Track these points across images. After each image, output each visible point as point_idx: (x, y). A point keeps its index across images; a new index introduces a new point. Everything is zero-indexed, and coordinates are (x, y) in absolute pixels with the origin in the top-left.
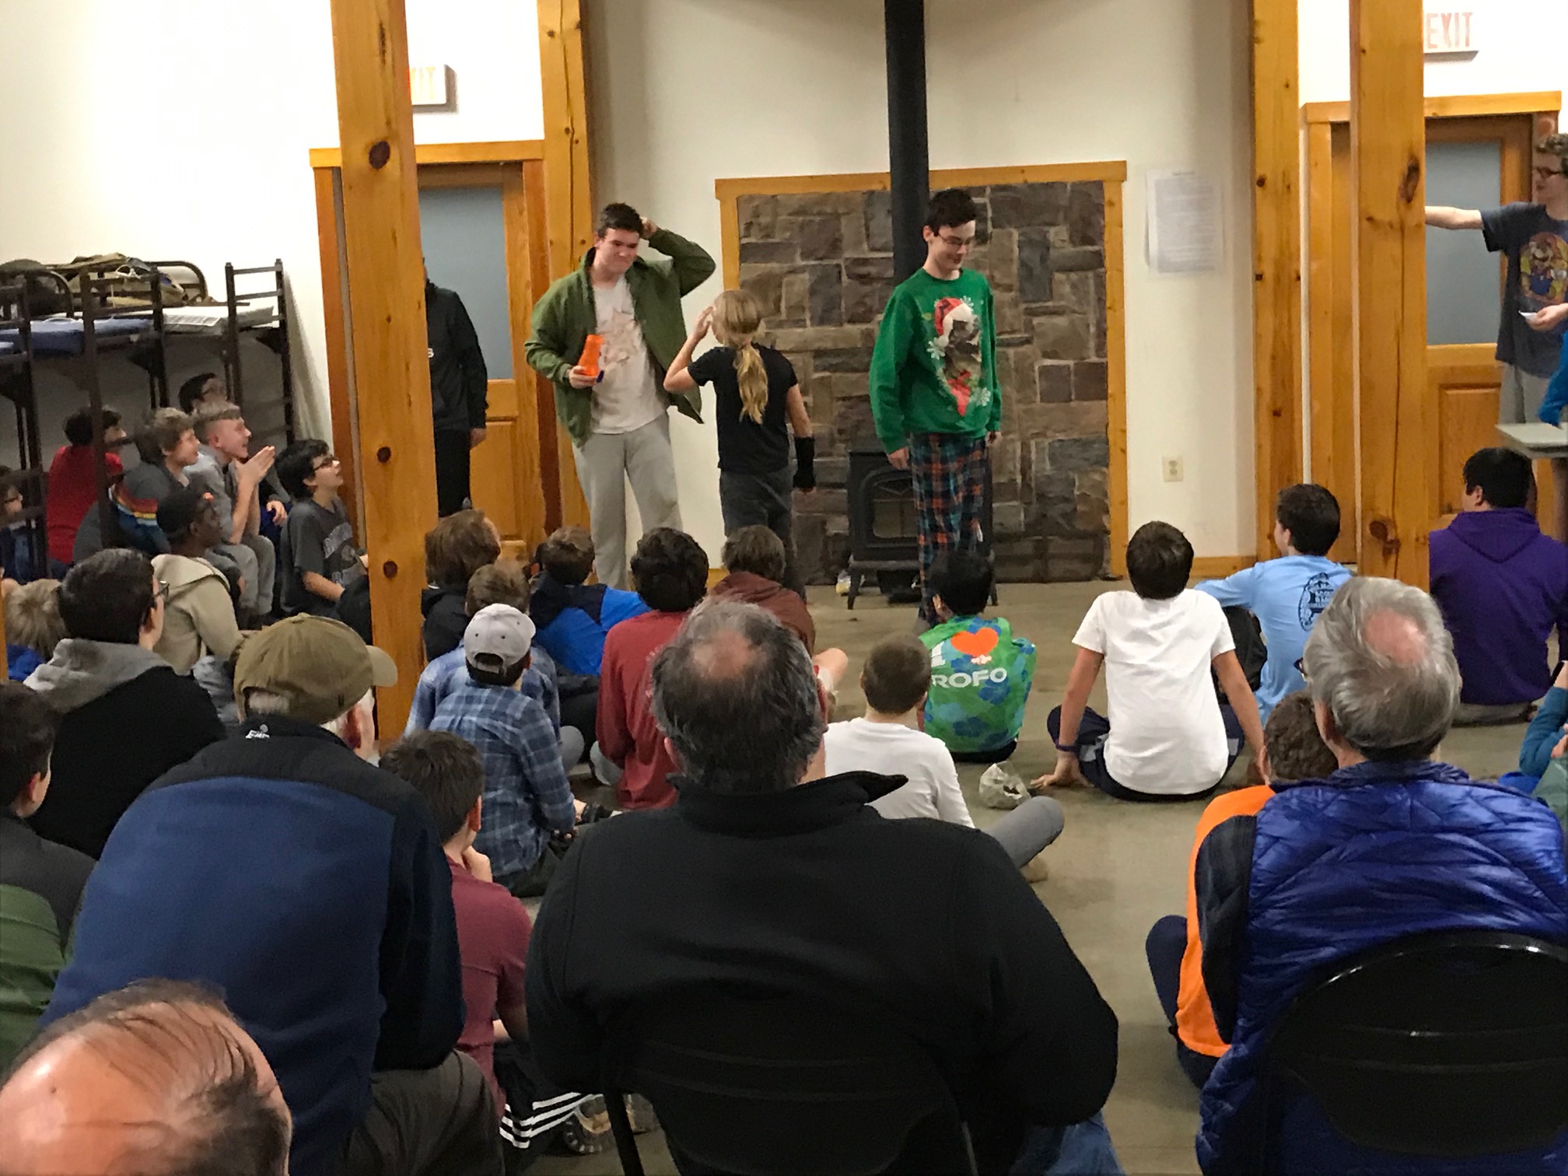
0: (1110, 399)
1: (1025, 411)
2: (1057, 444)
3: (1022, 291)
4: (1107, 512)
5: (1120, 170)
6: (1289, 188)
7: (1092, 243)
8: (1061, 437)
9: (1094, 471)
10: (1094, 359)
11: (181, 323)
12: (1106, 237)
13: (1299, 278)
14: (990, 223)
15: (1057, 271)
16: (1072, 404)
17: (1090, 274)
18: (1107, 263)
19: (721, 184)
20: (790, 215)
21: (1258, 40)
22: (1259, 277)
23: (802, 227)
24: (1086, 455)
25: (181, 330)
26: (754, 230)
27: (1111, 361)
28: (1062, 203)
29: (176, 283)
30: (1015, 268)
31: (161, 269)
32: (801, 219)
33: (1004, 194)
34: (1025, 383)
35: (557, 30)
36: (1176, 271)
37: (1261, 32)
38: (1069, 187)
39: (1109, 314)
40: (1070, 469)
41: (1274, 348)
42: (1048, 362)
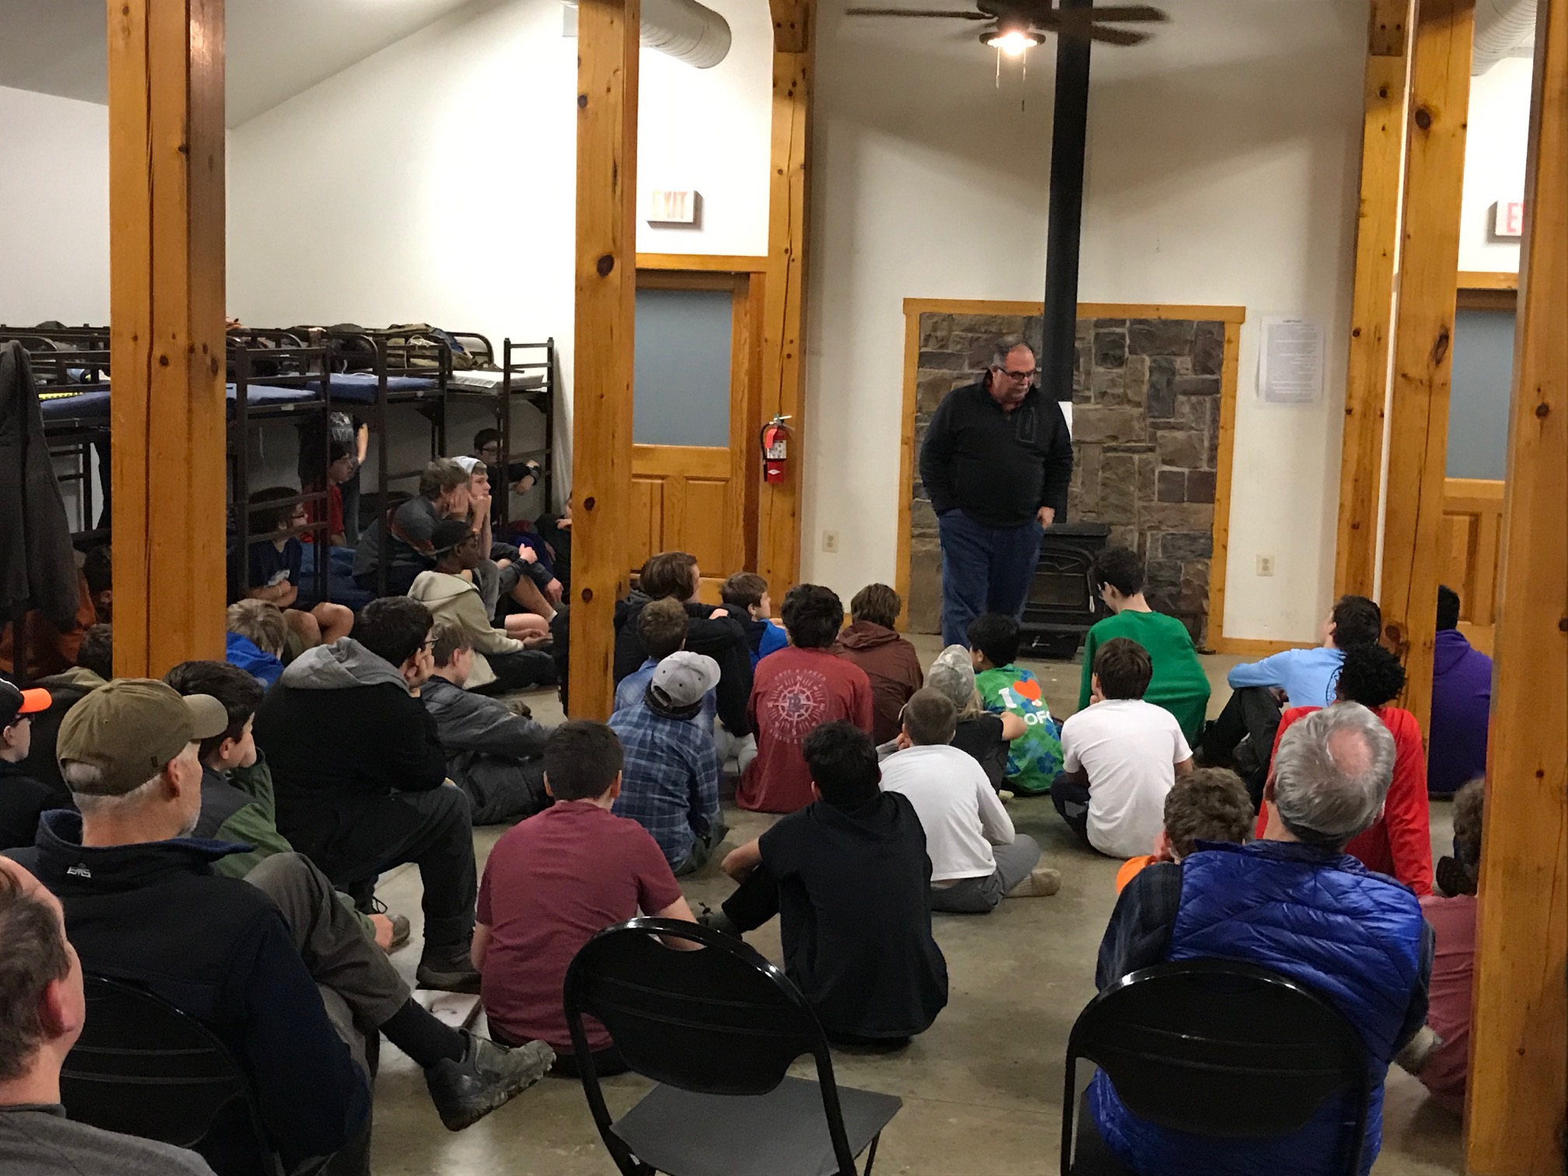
0: (1217, 503)
1: (1145, 508)
2: (1169, 537)
3: (1149, 408)
4: (1207, 597)
5: (1239, 315)
6: (1380, 339)
7: (1212, 372)
8: (1172, 531)
9: (1199, 562)
10: (1205, 468)
11: (466, 383)
12: (1224, 369)
13: (1382, 415)
14: (1127, 350)
15: (1180, 394)
16: (1185, 505)
17: (1208, 399)
18: (1223, 390)
19: (907, 302)
20: (962, 331)
21: (1363, 215)
22: (1349, 412)
23: (972, 341)
24: (1193, 548)
25: (465, 389)
26: (932, 342)
27: (1220, 470)
28: (1189, 338)
29: (467, 351)
30: (1145, 388)
31: (456, 338)
32: (970, 335)
33: (1142, 327)
34: (1146, 484)
35: (785, 169)
36: (1280, 401)
37: (1366, 208)
38: (1195, 326)
39: (1221, 432)
40: (1178, 559)
41: (1357, 472)
42: (1167, 468)
